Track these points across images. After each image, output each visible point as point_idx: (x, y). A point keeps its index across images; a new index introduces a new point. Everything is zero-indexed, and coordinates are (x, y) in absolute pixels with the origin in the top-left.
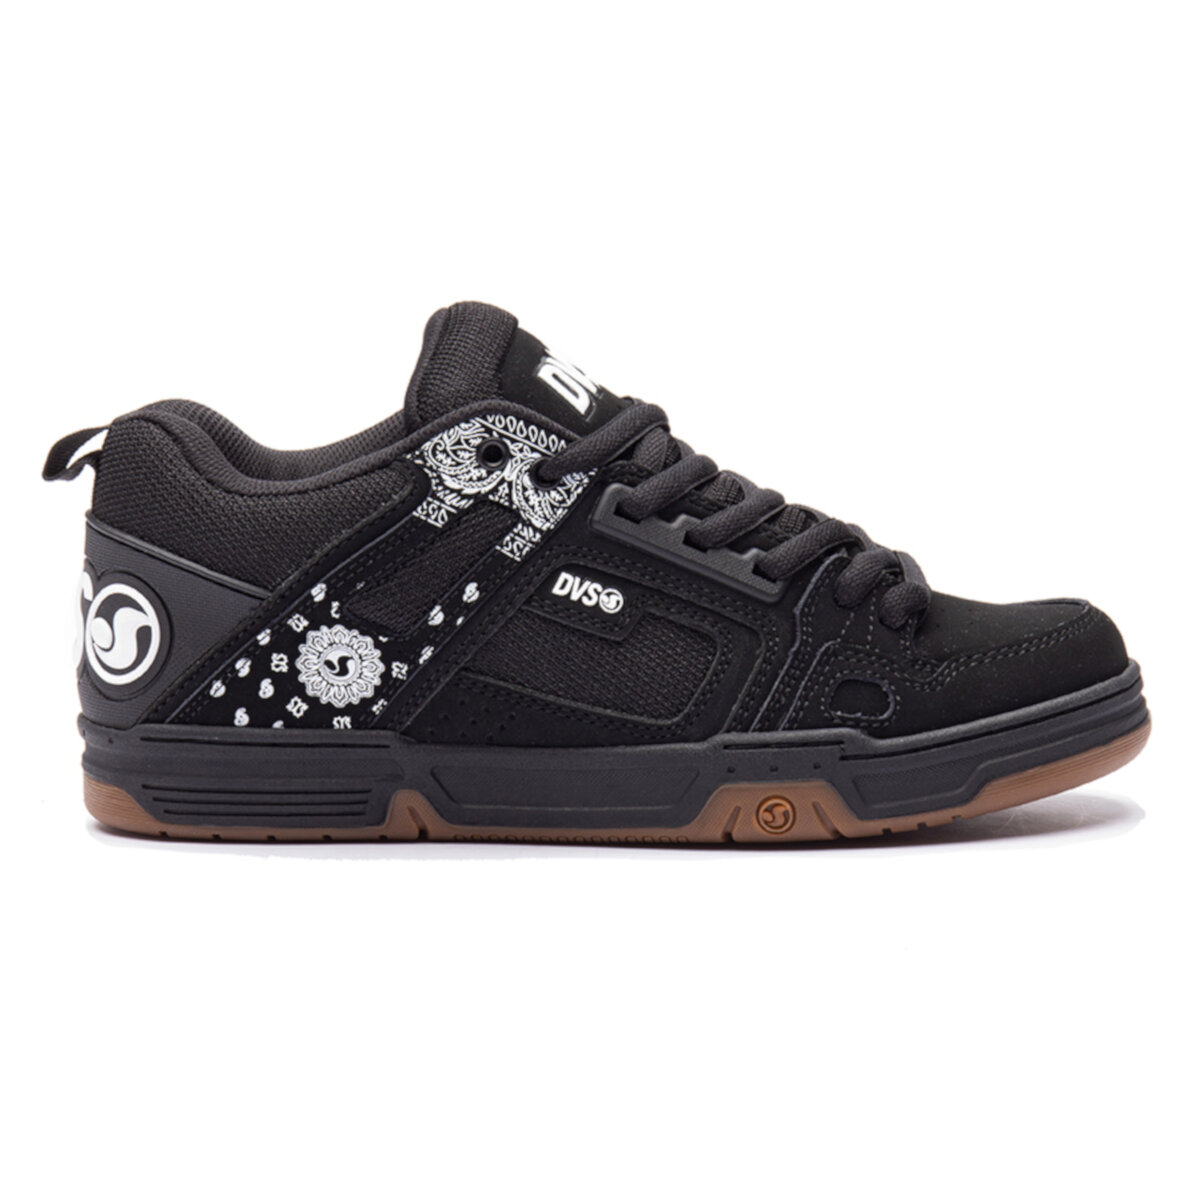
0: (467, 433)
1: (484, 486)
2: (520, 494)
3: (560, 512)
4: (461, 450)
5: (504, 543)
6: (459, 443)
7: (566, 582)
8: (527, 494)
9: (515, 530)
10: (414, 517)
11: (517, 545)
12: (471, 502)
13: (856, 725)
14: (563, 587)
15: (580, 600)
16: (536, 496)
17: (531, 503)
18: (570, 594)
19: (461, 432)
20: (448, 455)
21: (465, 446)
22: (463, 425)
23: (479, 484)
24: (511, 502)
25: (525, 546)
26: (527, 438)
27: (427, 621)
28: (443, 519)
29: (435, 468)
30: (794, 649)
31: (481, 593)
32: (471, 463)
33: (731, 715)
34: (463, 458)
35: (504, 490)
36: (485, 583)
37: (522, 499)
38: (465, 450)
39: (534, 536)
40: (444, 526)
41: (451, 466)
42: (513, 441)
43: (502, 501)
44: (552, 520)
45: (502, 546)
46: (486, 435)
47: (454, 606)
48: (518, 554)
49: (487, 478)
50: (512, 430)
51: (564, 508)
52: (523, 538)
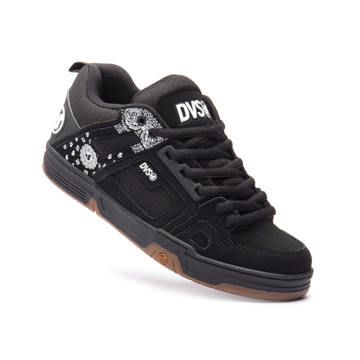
0: (137, 111)
1: (135, 128)
2: (143, 135)
3: (152, 145)
4: (134, 115)
5: (134, 146)
6: (134, 113)
7: (144, 165)
8: (145, 136)
9: (138, 145)
10: (114, 127)
11: (137, 149)
12: (130, 131)
13: (194, 246)
14: (143, 166)
15: (145, 172)
16: (147, 138)
17: (145, 139)
18: (143, 169)
19: (136, 110)
20: (130, 115)
21: (135, 115)
22: (137, 109)
23: (134, 127)
24: (140, 136)
25: (139, 150)
26: (152, 121)
27: (107, 157)
28: (121, 131)
29: (125, 117)
30: (192, 217)
31: (122, 157)
32: (135, 120)
33: (167, 225)
34: (133, 118)
35: (139, 132)
36: (125, 154)
37: (143, 137)
38: (135, 116)
39: (142, 149)
40: (121, 134)
41: (129, 118)
42: (148, 120)
43: (138, 135)
44: (148, 147)
45: (133, 147)
46: (142, 115)
47: (115, 157)
48: (136, 151)
49: (137, 126)
50: (149, 117)
51: (153, 145)
52: (139, 148)
